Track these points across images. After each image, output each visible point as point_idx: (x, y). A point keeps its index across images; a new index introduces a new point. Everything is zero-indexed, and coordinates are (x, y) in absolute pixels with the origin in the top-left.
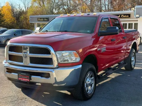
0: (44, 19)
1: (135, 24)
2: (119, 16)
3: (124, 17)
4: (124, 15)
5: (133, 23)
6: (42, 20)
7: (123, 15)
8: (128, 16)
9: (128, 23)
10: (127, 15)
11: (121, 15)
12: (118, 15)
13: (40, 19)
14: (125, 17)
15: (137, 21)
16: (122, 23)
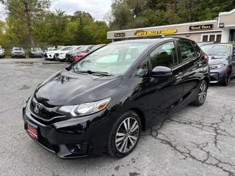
0: (120, 34)
1: (217, 35)
2: (199, 28)
4: (206, 26)
5: (216, 34)
6: (119, 35)
7: (204, 26)
8: (210, 27)
10: (208, 25)
11: (201, 26)
12: (198, 26)
13: (117, 34)
14: (207, 28)
15: (221, 32)
16: (202, 35)
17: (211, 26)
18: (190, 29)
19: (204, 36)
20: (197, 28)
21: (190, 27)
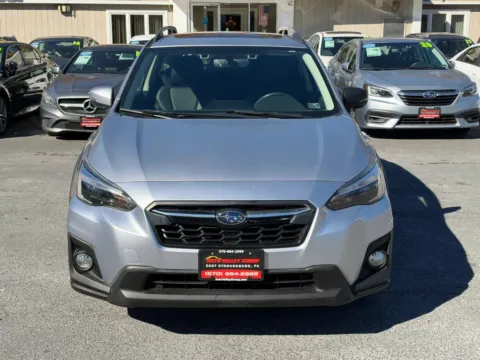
5: (148, 14)
9: (128, 14)
16: (109, 13)
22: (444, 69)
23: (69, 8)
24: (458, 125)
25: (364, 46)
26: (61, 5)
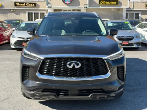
2: (24, 5)
3: (29, 5)
4: (30, 3)
5: (39, 12)
7: (28, 4)
8: (33, 5)
9: (33, 12)
10: (32, 4)
11: (26, 3)
12: (23, 3)
14: (31, 6)
16: (28, 12)
17: (35, 4)
18: (15, 5)
19: (29, 13)
20: (22, 5)
21: (15, 3)
22: (131, 30)
23: (14, 10)
24: (134, 46)
25: (108, 23)
26: (12, 9)
